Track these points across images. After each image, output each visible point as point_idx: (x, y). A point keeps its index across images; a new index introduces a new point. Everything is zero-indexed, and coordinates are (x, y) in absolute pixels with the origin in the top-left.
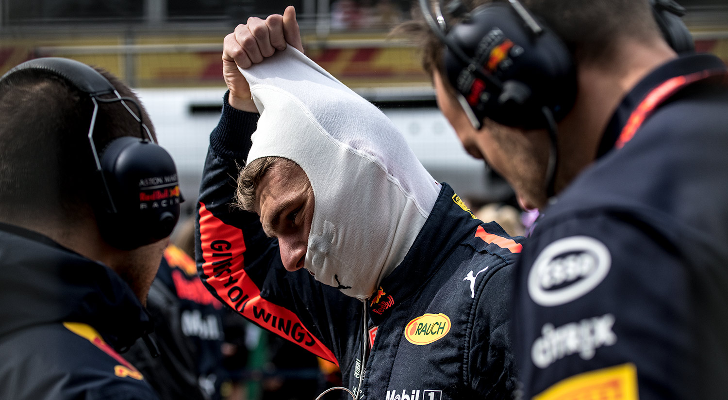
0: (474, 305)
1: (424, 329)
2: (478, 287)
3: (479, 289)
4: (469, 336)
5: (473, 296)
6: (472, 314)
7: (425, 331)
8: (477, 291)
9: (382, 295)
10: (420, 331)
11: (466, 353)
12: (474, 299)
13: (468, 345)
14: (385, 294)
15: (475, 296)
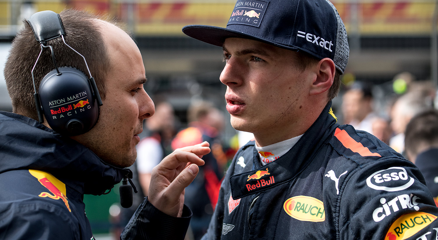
0: (339, 200)
1: (302, 208)
2: (341, 187)
3: (342, 188)
4: (338, 222)
5: (338, 193)
6: (338, 206)
7: (303, 209)
8: (341, 189)
9: (266, 174)
10: (299, 209)
11: (338, 235)
12: (339, 195)
13: (338, 229)
14: (269, 174)
15: (339, 193)
